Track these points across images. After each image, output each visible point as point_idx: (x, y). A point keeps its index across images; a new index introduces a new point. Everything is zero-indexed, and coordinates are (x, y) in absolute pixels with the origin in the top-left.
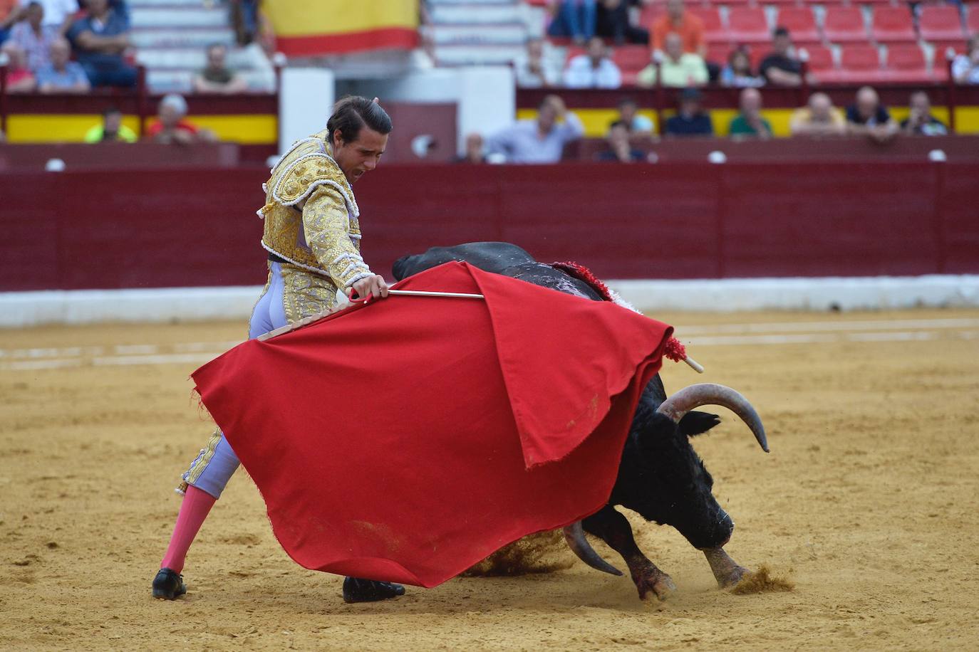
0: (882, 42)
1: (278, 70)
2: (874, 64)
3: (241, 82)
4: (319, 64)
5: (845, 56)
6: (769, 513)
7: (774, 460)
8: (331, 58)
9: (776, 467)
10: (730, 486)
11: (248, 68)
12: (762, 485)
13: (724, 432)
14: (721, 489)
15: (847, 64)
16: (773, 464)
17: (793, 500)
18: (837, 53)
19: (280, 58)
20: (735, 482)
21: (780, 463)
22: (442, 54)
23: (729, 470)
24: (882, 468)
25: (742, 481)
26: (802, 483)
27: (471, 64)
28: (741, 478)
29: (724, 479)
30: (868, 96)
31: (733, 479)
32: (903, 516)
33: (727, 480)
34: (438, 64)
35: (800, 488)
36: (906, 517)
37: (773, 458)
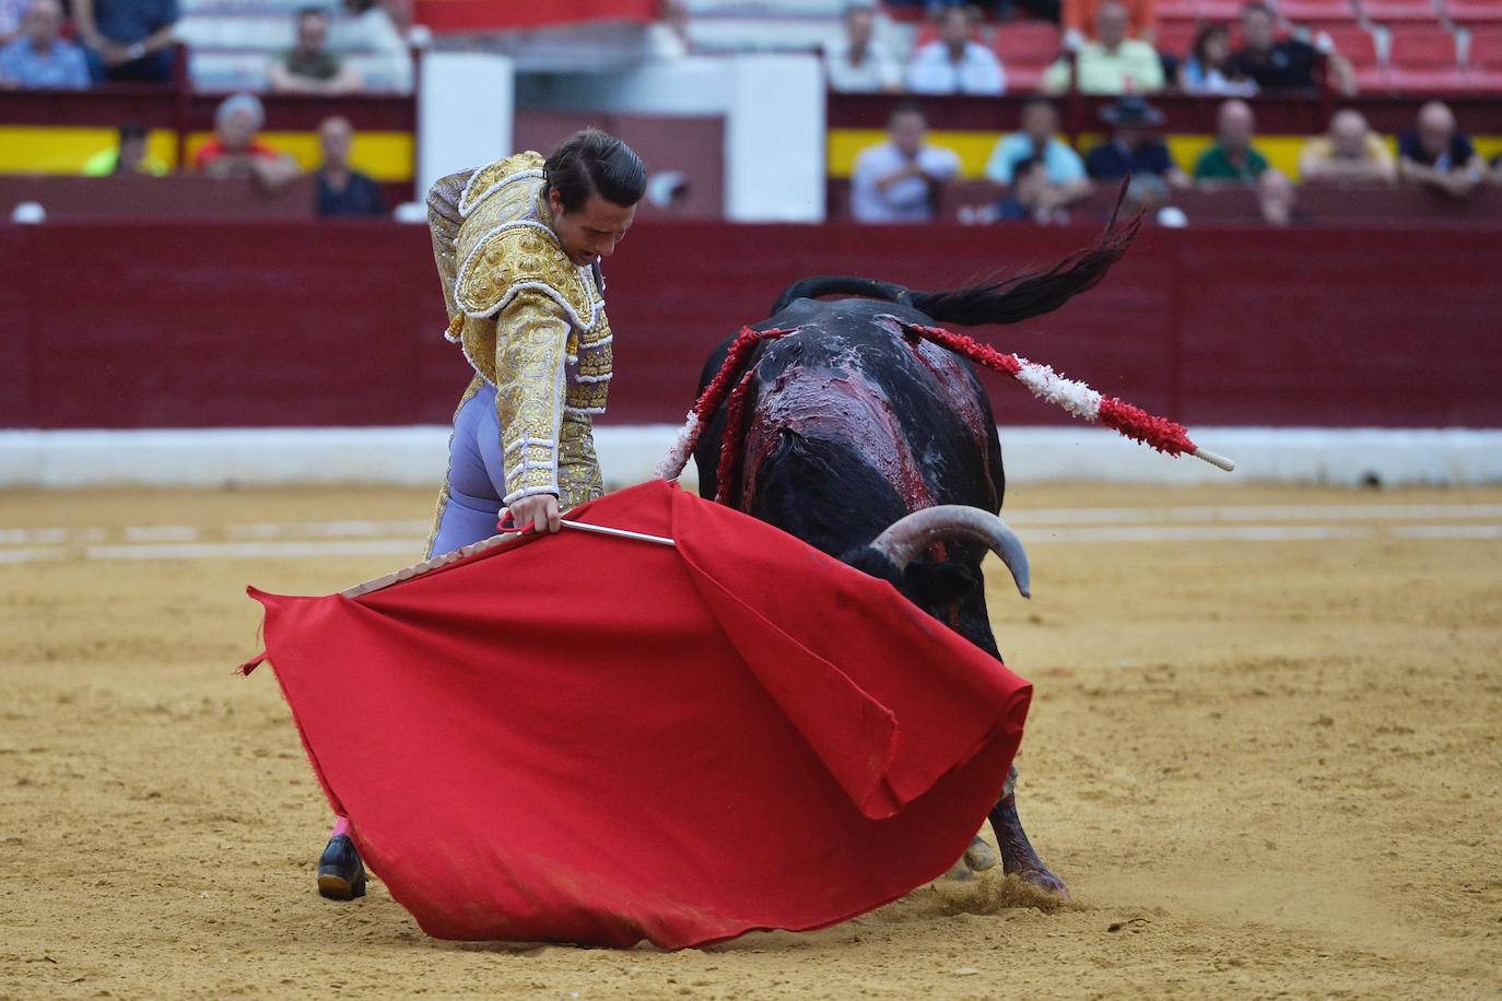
0: (1462, 22)
1: (416, 54)
2: (1447, 61)
3: (353, 76)
4: (488, 45)
5: (1396, 46)
6: (1242, 832)
7: (1254, 740)
8: (509, 35)
9: (1256, 752)
10: (1177, 785)
11: (365, 50)
12: (1231, 783)
13: (1169, 691)
14: (1159, 790)
15: (1399, 60)
16: (1251, 747)
17: (1283, 810)
18: (1382, 40)
19: (420, 35)
20: (1185, 778)
21: (1263, 746)
22: (700, 31)
23: (1176, 757)
24: (1440, 757)
25: (1197, 776)
26: (1300, 781)
27: (750, 50)
28: (1196, 771)
29: (1166, 771)
30: (1438, 116)
31: (1182, 772)
32: (1471, 841)
33: (1170, 775)
34: (695, 49)
35: (1297, 790)
36: (1478, 842)
37: (1251, 737)
